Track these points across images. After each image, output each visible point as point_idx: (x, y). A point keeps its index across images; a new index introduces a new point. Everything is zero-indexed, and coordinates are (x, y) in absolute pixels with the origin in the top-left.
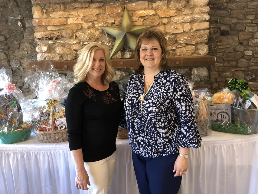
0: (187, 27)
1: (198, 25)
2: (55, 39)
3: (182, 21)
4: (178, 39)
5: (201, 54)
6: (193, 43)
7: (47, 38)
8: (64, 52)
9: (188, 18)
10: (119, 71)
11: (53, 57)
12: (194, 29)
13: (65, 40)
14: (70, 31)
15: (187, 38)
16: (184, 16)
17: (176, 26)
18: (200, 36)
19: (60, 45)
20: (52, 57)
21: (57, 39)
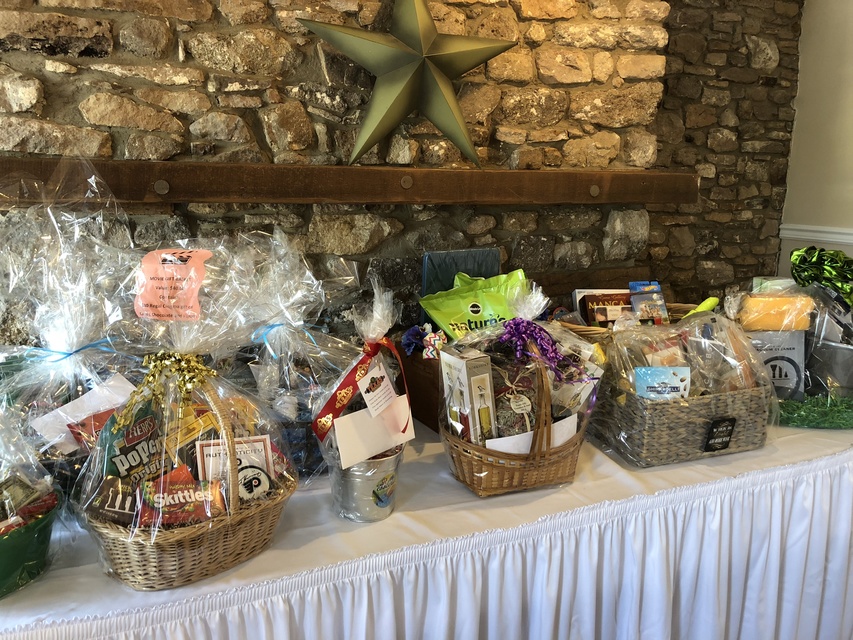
0: (603, 65)
1: (635, 63)
2: (81, 54)
3: (590, 40)
4: (574, 106)
5: (638, 163)
6: (618, 125)
7: (38, 45)
8: (124, 120)
9: (608, 33)
10: (366, 214)
11: (70, 137)
12: (624, 74)
13: (132, 64)
14: (157, 22)
15: (601, 105)
16: (596, 24)
17: (570, 55)
18: (640, 103)
19: (107, 86)
20: (61, 140)
21: (88, 52)
